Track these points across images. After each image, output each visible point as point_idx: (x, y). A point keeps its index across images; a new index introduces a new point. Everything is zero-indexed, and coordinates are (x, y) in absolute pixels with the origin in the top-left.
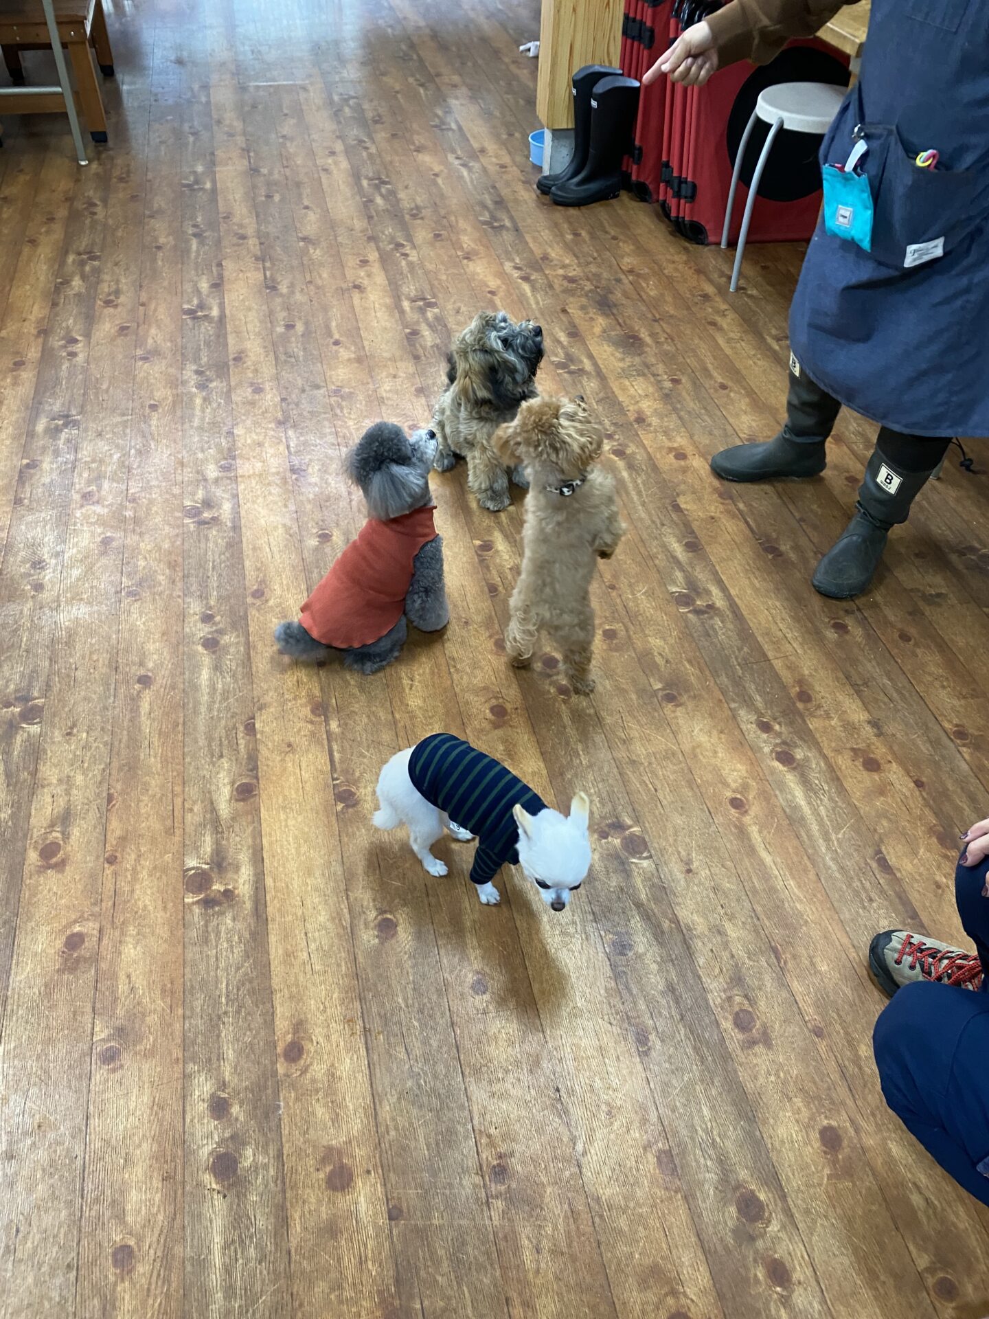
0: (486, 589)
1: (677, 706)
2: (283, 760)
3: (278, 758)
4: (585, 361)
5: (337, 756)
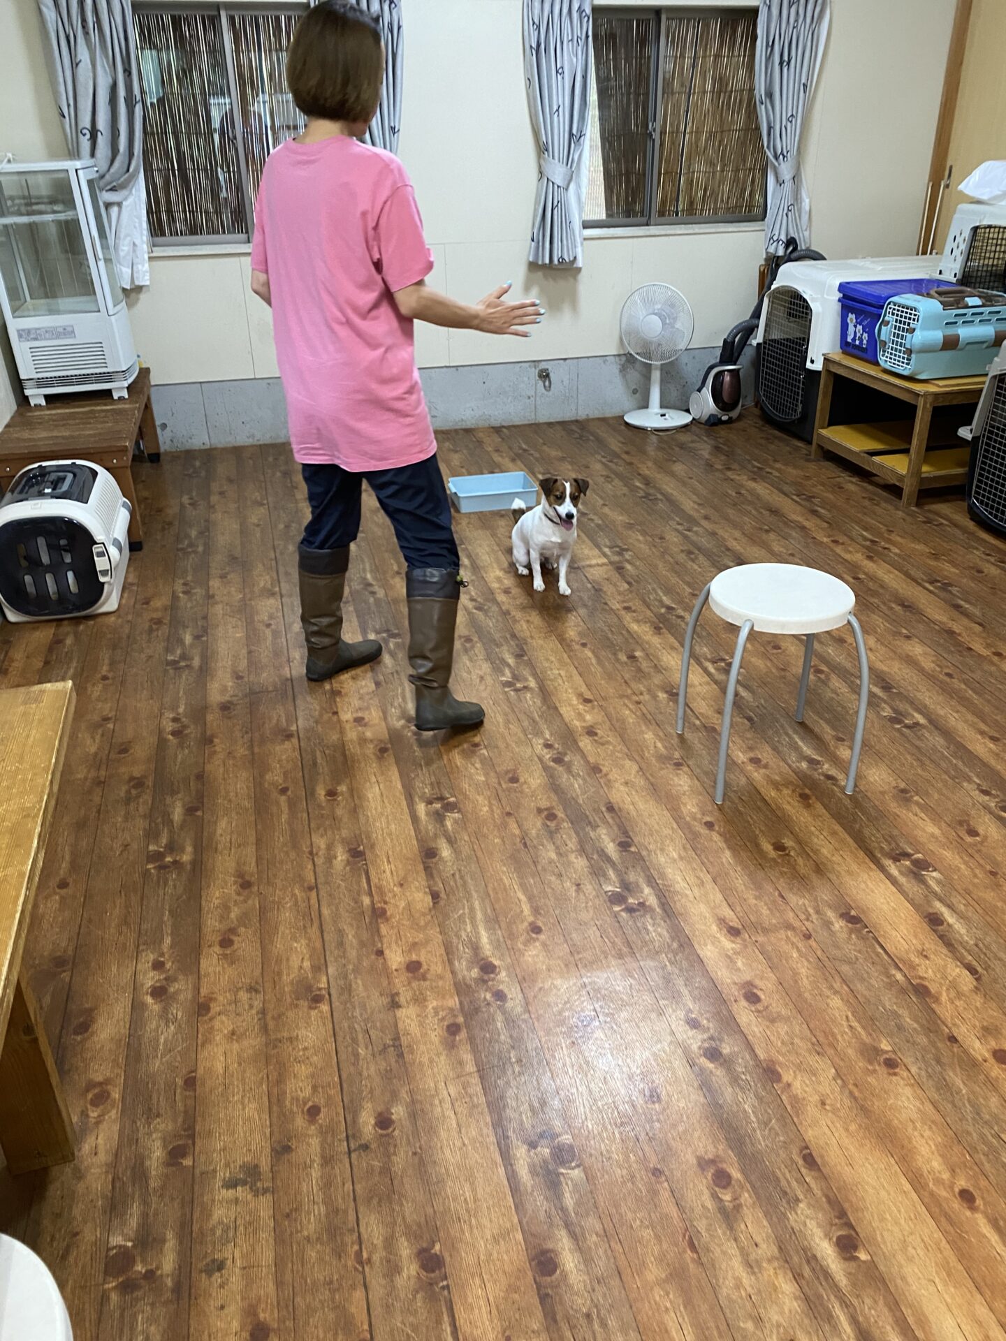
3: (927, 945)
5: (880, 950)
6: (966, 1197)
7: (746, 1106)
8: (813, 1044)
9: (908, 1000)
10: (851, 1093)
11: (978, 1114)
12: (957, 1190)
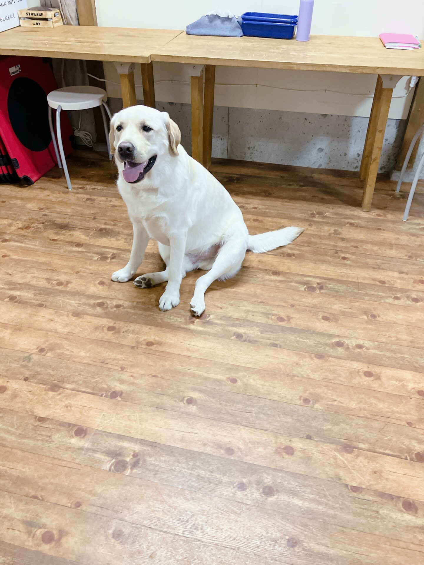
0: (273, 348)
1: (379, 316)
2: (387, 479)
3: (385, 481)
4: (107, 250)
5: (387, 452)
6: (234, 381)
7: (308, 341)
8: (330, 380)
9: (343, 437)
10: (298, 376)
11: (264, 414)
12: (238, 379)
